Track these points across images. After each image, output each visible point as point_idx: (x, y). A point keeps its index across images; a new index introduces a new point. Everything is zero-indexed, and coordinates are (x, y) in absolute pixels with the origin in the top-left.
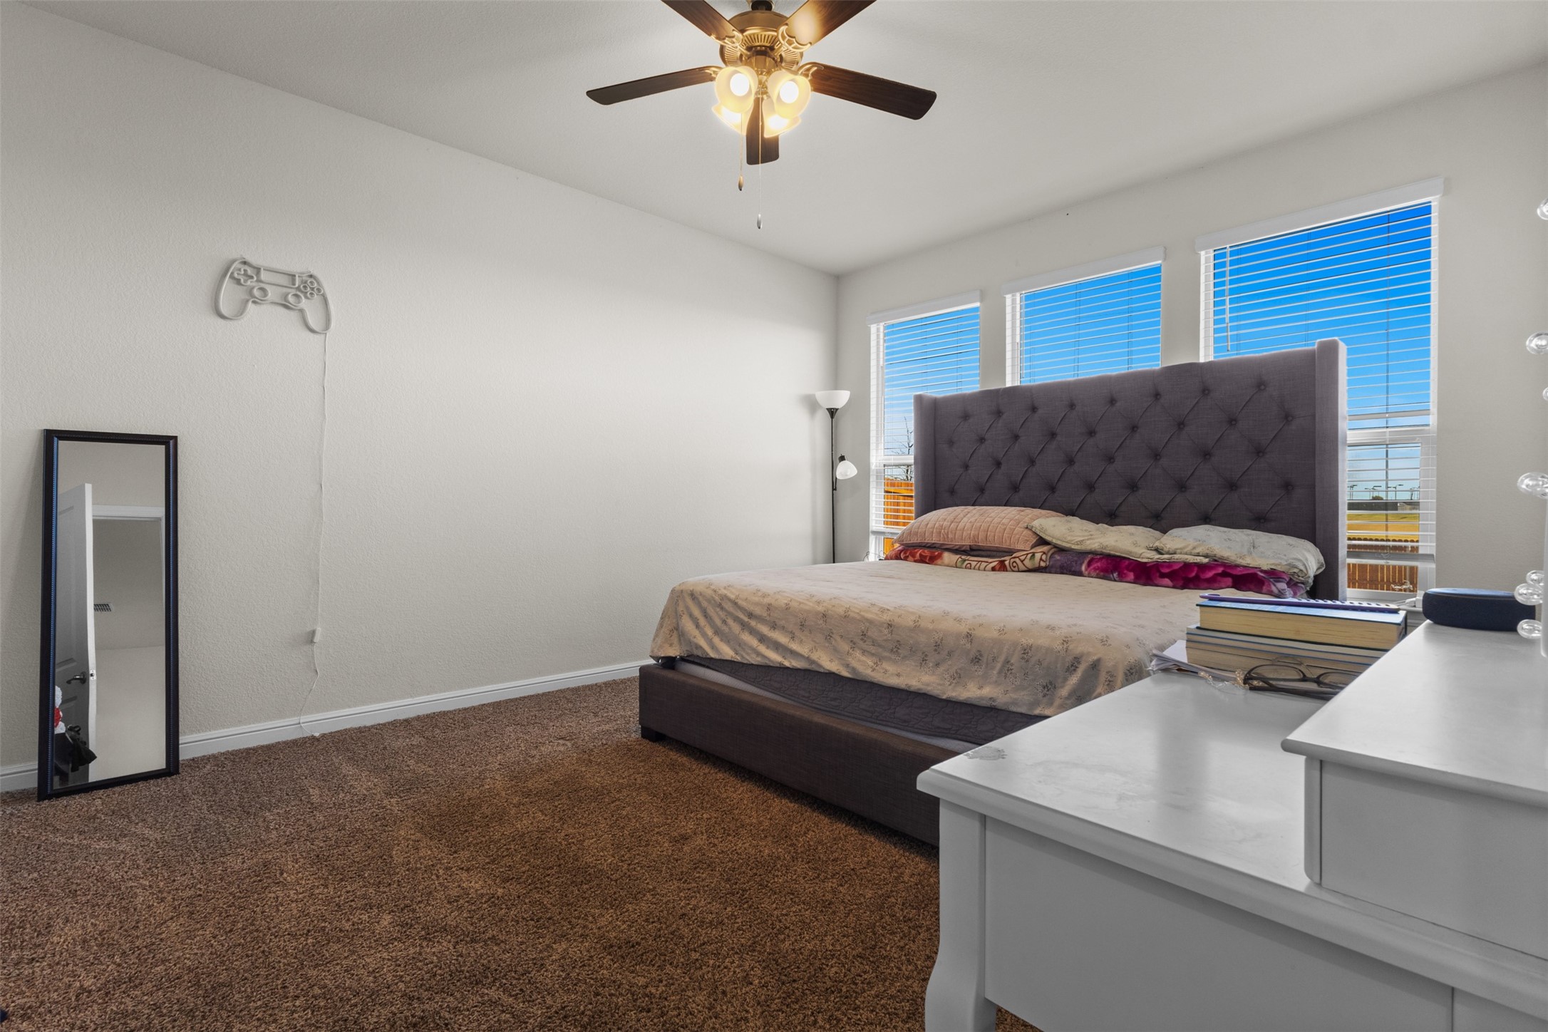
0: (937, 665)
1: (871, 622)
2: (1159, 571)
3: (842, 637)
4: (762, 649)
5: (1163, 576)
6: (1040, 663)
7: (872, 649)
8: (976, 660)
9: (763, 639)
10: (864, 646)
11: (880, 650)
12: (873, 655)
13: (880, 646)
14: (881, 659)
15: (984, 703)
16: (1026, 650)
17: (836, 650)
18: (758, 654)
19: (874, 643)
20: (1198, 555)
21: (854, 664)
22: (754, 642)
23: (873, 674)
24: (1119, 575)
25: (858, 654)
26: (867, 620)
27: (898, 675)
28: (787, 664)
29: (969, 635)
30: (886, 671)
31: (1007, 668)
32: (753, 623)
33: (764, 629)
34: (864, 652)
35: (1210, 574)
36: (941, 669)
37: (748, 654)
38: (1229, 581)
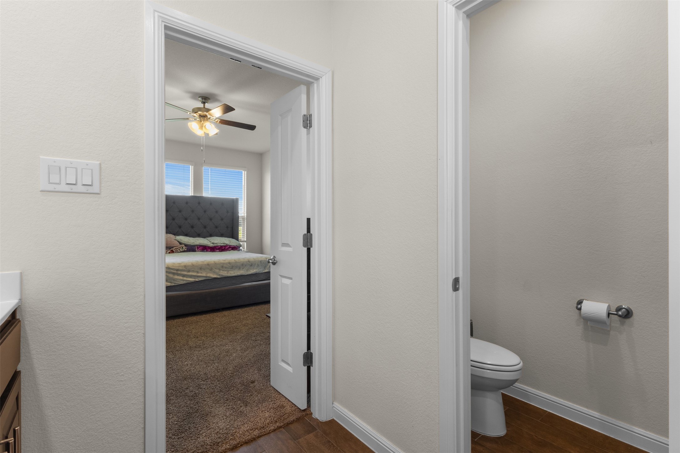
0: (243, 269)
1: (224, 263)
2: (216, 248)
3: (215, 268)
4: (185, 279)
5: (217, 249)
6: (263, 263)
7: (226, 269)
8: (251, 265)
9: (184, 276)
10: (223, 269)
11: (228, 269)
12: (226, 271)
13: (228, 268)
14: (228, 271)
15: (255, 273)
16: (261, 261)
17: (214, 272)
18: (184, 280)
19: (226, 268)
20: (222, 244)
21: (221, 274)
22: (181, 278)
23: (227, 275)
24: (206, 250)
25: (222, 271)
26: (222, 263)
27: (234, 273)
28: (197, 280)
29: (249, 261)
30: (231, 273)
31: (258, 265)
32: (179, 272)
33: (185, 273)
34: (223, 271)
35: (227, 248)
36: (244, 269)
37: (179, 282)
38: (231, 249)
